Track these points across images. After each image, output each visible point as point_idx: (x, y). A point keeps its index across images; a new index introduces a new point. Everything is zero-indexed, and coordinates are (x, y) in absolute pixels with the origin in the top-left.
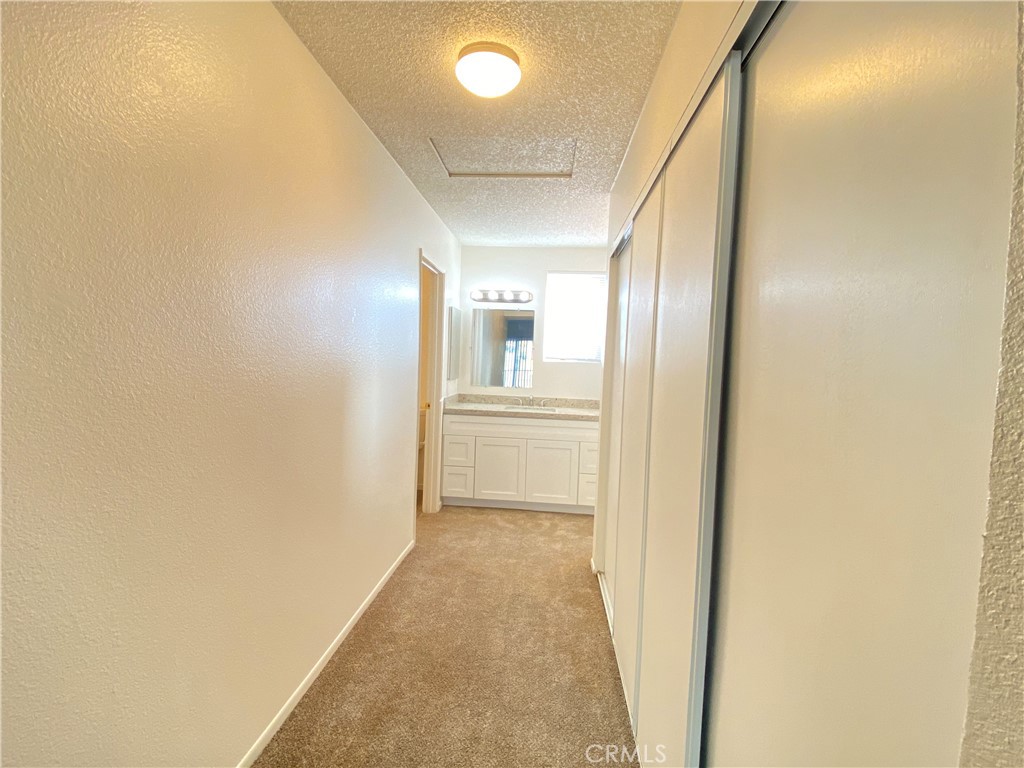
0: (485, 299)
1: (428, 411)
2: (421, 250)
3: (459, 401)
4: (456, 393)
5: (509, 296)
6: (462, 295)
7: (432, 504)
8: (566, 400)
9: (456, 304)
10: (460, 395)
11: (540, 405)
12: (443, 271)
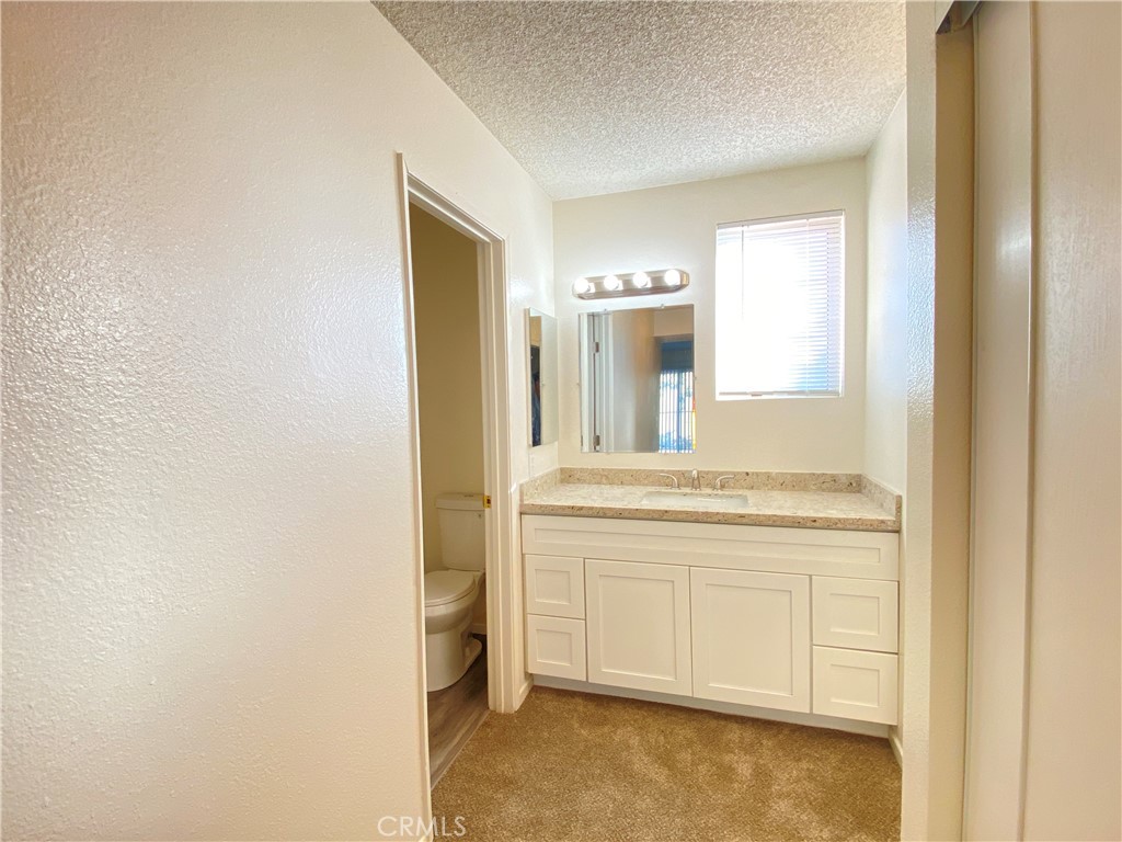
0: (601, 294)
1: (487, 510)
2: (399, 157)
3: (563, 481)
4: (557, 466)
5: (642, 281)
6: (557, 291)
7: (508, 691)
8: (768, 476)
9: (545, 308)
10: (562, 469)
11: (714, 488)
12: (500, 235)
